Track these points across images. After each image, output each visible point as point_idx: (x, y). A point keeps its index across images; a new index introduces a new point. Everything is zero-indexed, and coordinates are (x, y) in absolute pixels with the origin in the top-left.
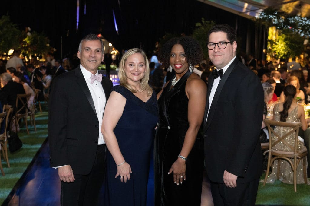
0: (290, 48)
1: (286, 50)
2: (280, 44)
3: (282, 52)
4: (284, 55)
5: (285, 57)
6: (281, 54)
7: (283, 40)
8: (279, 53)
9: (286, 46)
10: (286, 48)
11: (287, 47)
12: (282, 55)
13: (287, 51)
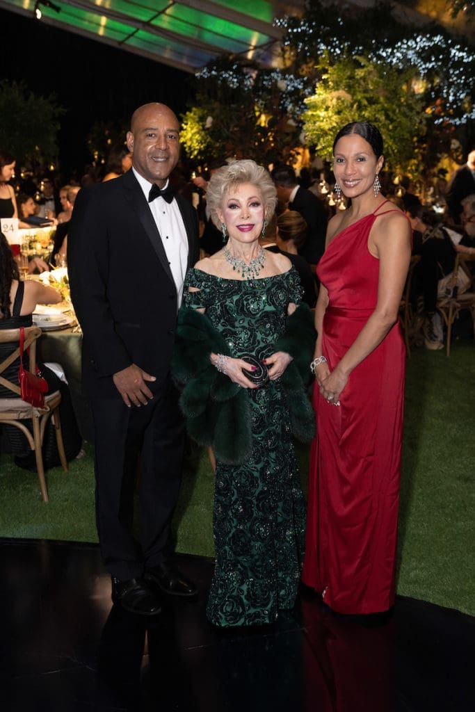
0: (211, 136)
1: (203, 141)
2: (189, 129)
3: (196, 145)
4: (200, 152)
5: (201, 156)
6: (195, 149)
7: (197, 119)
8: (190, 147)
9: (203, 133)
10: (202, 137)
11: (206, 134)
12: (196, 153)
13: (205, 143)
